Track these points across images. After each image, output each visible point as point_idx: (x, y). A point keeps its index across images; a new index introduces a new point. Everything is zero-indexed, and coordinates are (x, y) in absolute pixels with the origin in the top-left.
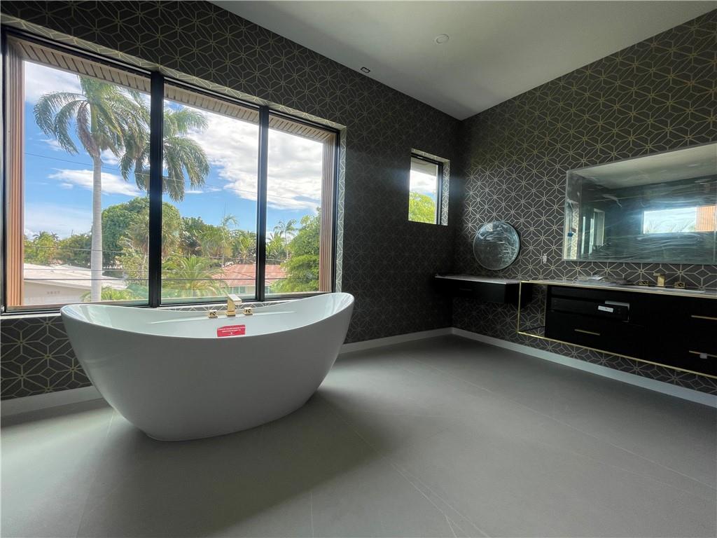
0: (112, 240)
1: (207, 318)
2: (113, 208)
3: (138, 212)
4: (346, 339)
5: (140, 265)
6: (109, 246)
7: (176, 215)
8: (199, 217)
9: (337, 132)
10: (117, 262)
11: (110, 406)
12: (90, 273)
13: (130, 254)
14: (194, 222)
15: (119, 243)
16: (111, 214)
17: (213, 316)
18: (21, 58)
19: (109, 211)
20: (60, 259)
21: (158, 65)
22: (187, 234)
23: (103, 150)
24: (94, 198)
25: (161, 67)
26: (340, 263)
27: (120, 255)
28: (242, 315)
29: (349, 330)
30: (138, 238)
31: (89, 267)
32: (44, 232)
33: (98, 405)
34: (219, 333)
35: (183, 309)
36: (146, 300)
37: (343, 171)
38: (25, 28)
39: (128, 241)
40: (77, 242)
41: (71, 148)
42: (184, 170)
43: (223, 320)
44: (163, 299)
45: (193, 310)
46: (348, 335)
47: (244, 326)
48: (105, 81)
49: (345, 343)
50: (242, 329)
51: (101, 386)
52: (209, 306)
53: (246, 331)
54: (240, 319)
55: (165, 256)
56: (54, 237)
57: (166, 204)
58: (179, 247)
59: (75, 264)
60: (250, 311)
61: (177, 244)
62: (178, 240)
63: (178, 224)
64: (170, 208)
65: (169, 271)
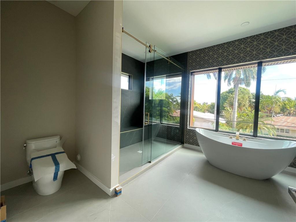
1: (229, 138)
3: (232, 94)
7: (248, 93)
10: (223, 112)
11: (202, 152)
13: (228, 110)
15: (224, 105)
17: (231, 138)
18: (194, 75)
20: (207, 111)
25: (220, 67)
27: (224, 110)
28: (242, 140)
30: (230, 104)
32: (205, 102)
33: (199, 151)
34: (233, 143)
35: (224, 134)
38: (195, 71)
39: (227, 105)
43: (234, 140)
44: (219, 129)
45: (226, 135)
50: (241, 145)
51: (201, 148)
52: (232, 134)
53: (243, 146)
54: (240, 141)
55: (241, 111)
56: (207, 103)
57: (243, 89)
58: (249, 107)
59: (211, 113)
60: (245, 139)
61: (247, 106)
62: (247, 104)
63: (249, 97)
64: (245, 90)
65: (242, 117)
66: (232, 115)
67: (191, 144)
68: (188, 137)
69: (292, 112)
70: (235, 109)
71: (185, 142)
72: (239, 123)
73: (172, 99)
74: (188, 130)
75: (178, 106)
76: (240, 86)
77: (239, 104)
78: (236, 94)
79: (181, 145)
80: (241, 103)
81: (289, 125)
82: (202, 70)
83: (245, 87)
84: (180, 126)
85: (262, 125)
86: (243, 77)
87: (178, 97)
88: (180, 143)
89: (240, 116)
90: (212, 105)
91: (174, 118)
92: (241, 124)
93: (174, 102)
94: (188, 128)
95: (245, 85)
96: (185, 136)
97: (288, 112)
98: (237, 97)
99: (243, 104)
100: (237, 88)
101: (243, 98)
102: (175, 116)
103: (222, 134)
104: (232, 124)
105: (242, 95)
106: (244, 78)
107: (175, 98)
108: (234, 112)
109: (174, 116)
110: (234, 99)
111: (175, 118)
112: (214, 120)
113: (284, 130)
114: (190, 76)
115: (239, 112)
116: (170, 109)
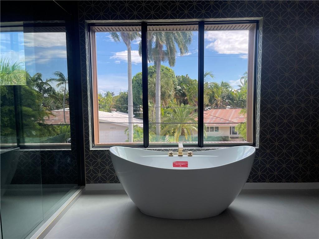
0: (138, 95)
1: (168, 156)
2: (138, 75)
4: (248, 179)
5: (152, 111)
6: (137, 99)
7: (172, 75)
8: (187, 75)
9: (257, 22)
11: (126, 194)
12: (128, 116)
14: (184, 79)
16: (137, 78)
17: (171, 155)
18: (95, 32)
19: (136, 77)
20: (115, 108)
21: (143, 20)
22: (179, 88)
23: (131, 40)
24: (128, 71)
25: (145, 20)
26: (258, 122)
28: (187, 156)
29: (251, 173)
31: (128, 113)
32: (108, 92)
33: (120, 193)
34: (174, 165)
36: (142, 143)
37: (260, 52)
38: (95, 22)
40: (122, 98)
41: (117, 39)
42: (176, 45)
43: (176, 158)
46: (249, 177)
47: (187, 162)
48: (124, 32)
49: (247, 182)
50: (186, 164)
51: (123, 184)
52: (171, 148)
53: (189, 165)
54: (185, 158)
55: (165, 105)
56: (113, 94)
57: (166, 68)
58: (175, 98)
59: (121, 111)
60: (190, 154)
61: (173, 97)
62: (172, 93)
63: (174, 81)
64: (169, 70)
65: (168, 115)
66: (154, 112)
67: (100, 182)
68: (91, 168)
69: (219, 102)
70: (158, 103)
71: (88, 181)
72: (164, 124)
73: (40, 86)
74: (91, 153)
75: (54, 102)
76: (162, 63)
77: (163, 95)
78: (158, 78)
79: (77, 189)
80: (165, 93)
81: (218, 120)
82: (111, 21)
83: (169, 67)
84: (72, 146)
85: (191, 124)
86: (166, 49)
87: (54, 82)
88: (76, 185)
89: (165, 112)
90: (122, 97)
91: (48, 130)
92: (167, 127)
93: (46, 91)
94: (91, 149)
95: (168, 62)
96: (85, 168)
97: (216, 104)
98: (160, 81)
99: (167, 94)
100: (158, 66)
101: (167, 84)
102: (52, 125)
103: (156, 150)
104: (155, 128)
105: (166, 79)
106: (167, 51)
107: (46, 83)
108: (157, 107)
109: (49, 123)
110: (155, 85)
111: (50, 129)
112: (128, 124)
113: (213, 128)
114: (86, 32)
115: (163, 108)
116: (38, 109)
